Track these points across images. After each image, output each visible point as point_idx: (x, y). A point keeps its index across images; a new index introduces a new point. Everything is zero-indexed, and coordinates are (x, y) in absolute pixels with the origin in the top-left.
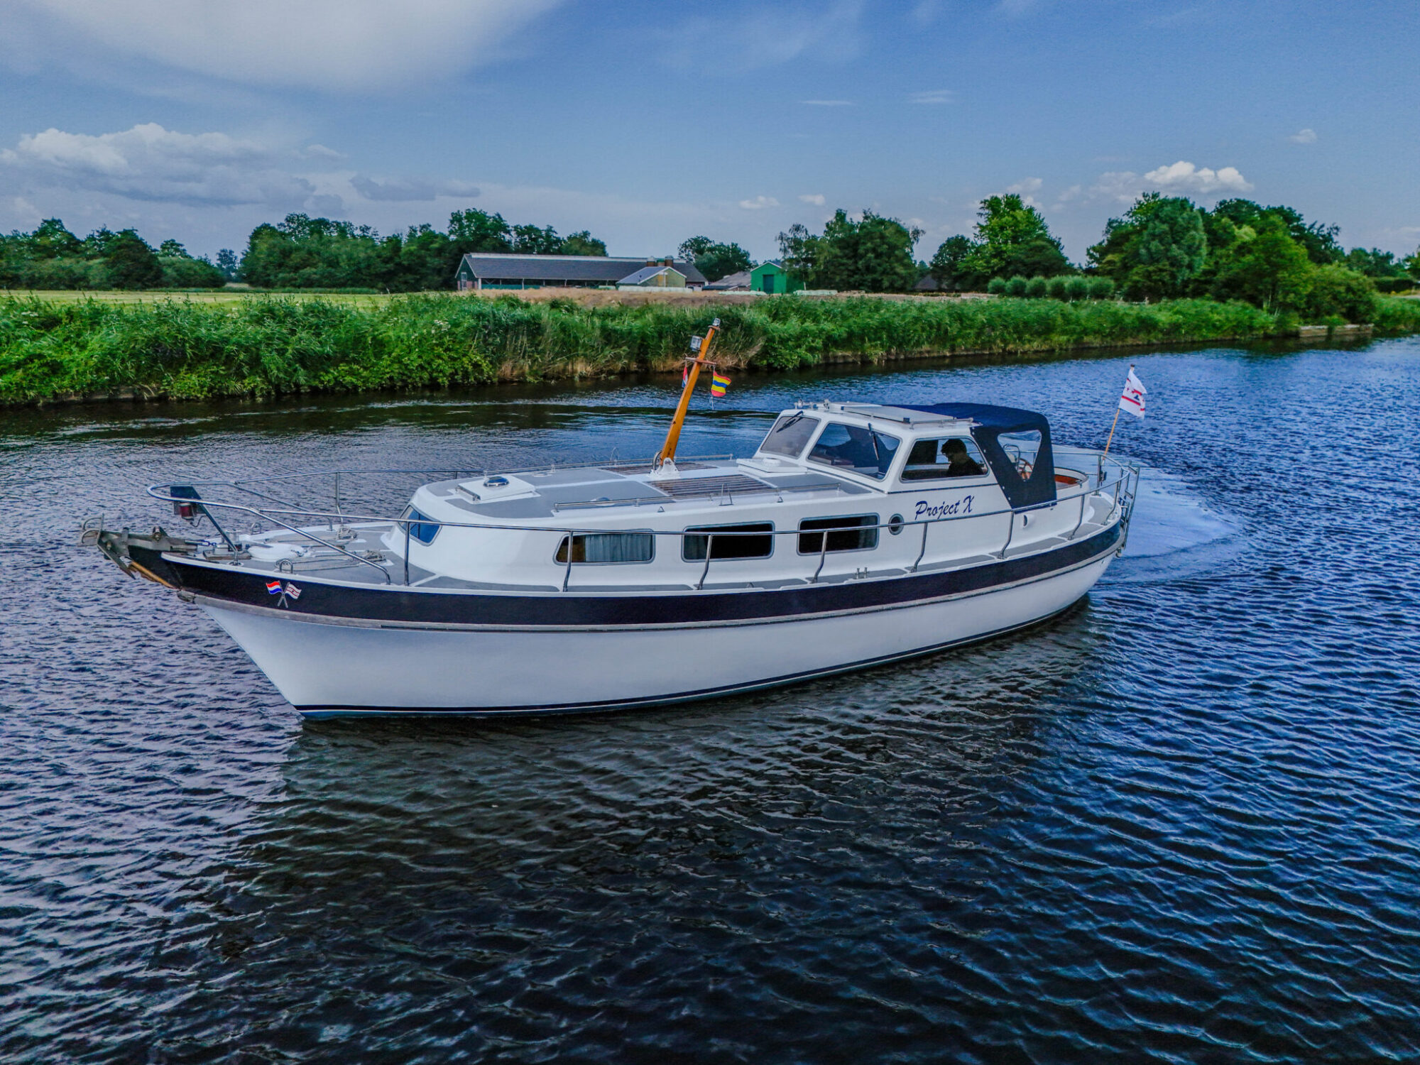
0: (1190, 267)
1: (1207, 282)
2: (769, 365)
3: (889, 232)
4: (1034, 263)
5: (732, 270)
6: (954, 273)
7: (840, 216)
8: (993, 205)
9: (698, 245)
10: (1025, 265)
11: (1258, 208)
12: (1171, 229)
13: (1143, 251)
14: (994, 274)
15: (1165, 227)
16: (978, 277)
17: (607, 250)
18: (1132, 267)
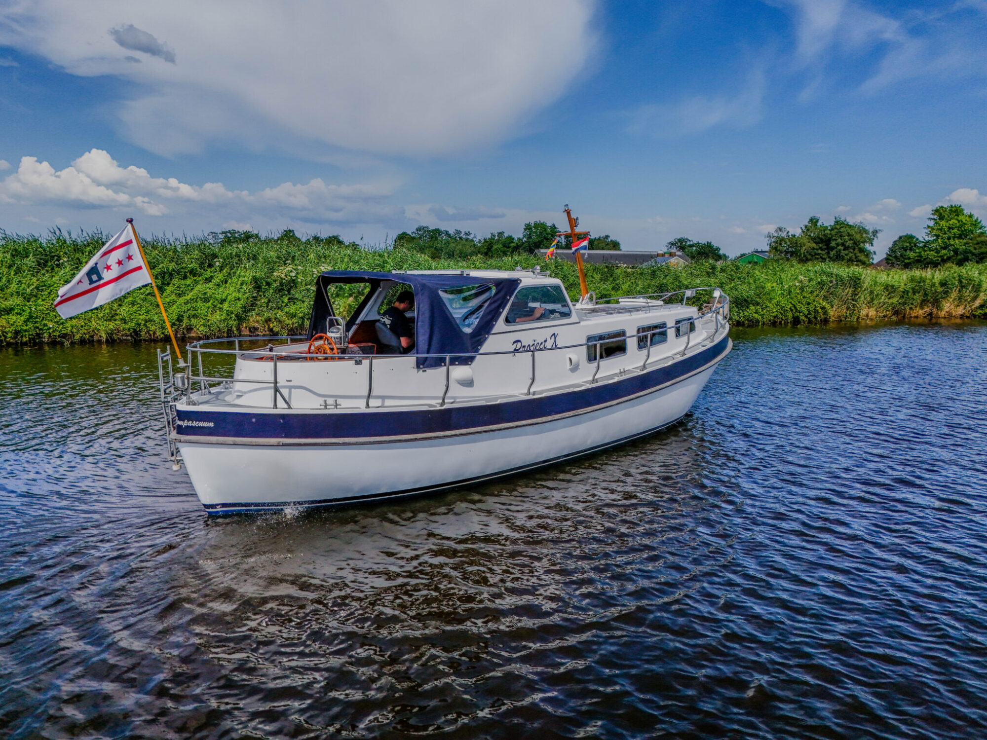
3: (854, 232)
7: (814, 221)
8: (940, 213)
9: (681, 243)
17: (621, 246)
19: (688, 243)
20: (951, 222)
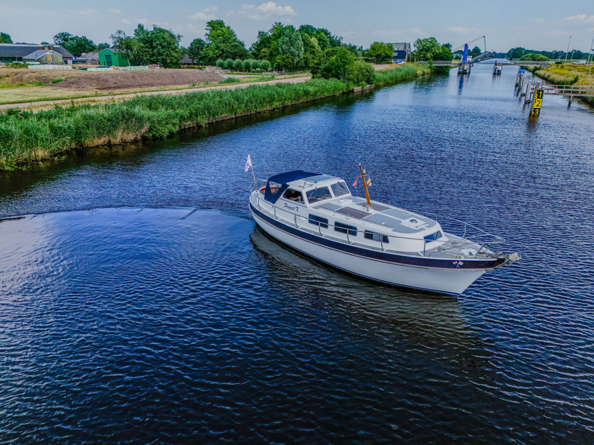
0: (298, 56)
1: (317, 68)
2: (154, 136)
3: (166, 35)
4: (235, 53)
5: (85, 50)
6: (199, 56)
7: (141, 27)
8: (211, 24)
9: (64, 37)
10: (231, 53)
11: (315, 29)
12: (290, 39)
13: (280, 49)
14: (218, 57)
15: (287, 39)
16: (211, 58)
17: (12, 39)
18: (276, 56)
19: (70, 37)
20: (218, 32)
